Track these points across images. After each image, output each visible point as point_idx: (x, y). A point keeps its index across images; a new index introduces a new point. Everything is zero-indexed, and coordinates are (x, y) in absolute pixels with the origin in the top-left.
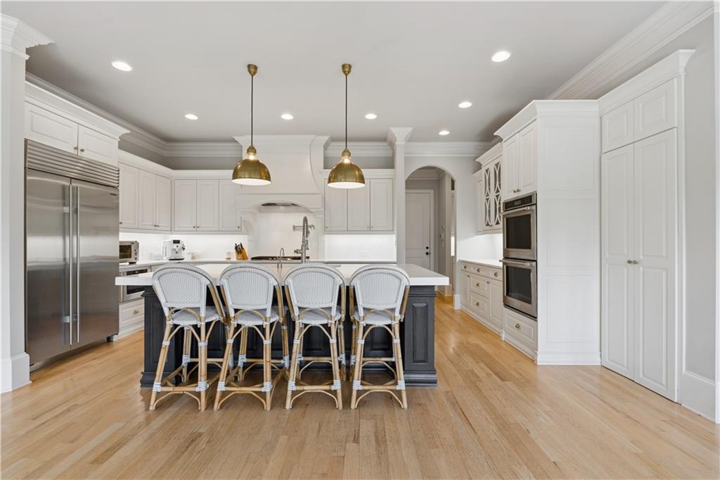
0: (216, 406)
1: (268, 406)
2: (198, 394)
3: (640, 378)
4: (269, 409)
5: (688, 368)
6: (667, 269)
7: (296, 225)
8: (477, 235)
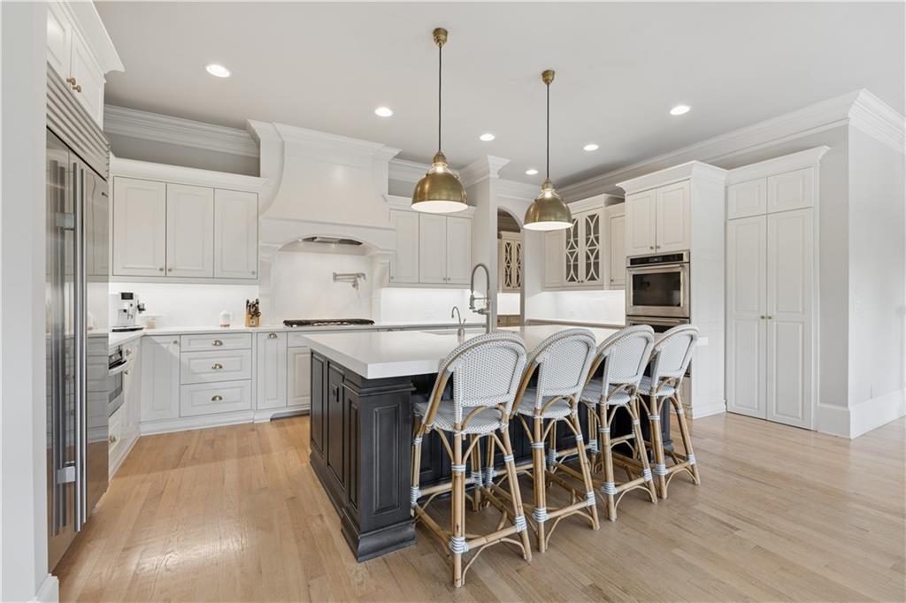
0: (544, 546)
1: (597, 524)
2: (519, 536)
3: (773, 416)
4: (598, 527)
5: (822, 401)
6: (803, 323)
7: (338, 273)
8: (543, 291)
